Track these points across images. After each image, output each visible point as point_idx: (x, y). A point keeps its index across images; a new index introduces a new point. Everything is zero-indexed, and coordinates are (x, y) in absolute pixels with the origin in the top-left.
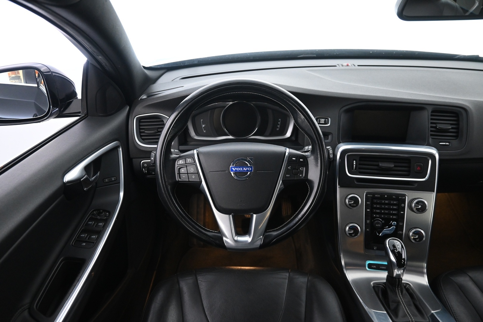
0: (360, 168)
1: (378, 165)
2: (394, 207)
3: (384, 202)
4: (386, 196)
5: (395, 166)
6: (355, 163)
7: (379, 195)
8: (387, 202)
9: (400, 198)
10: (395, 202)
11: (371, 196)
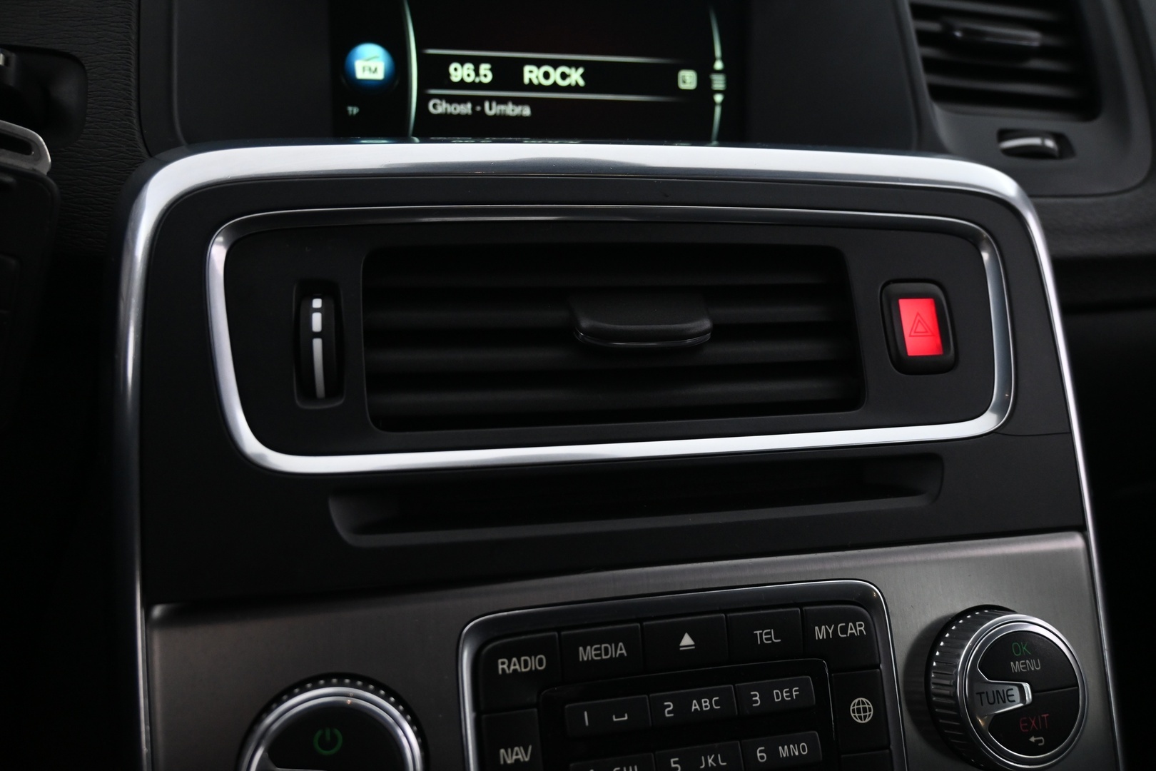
0: (381, 381)
1: (564, 335)
2: (783, 752)
3: (682, 706)
4: (687, 641)
5: (721, 332)
6: (317, 321)
7: (613, 639)
8: (706, 704)
9: (820, 633)
10: (782, 695)
11: (535, 663)
